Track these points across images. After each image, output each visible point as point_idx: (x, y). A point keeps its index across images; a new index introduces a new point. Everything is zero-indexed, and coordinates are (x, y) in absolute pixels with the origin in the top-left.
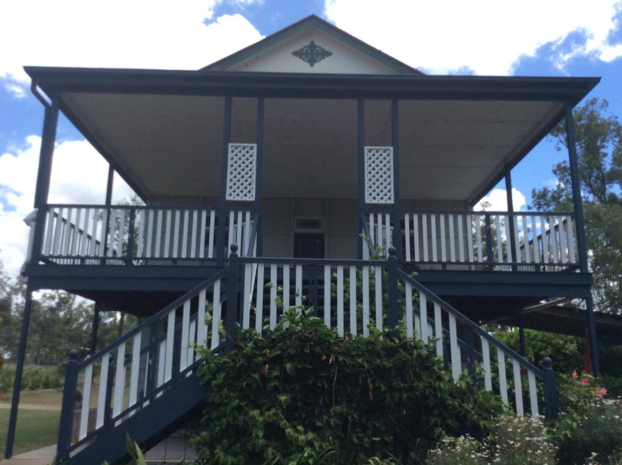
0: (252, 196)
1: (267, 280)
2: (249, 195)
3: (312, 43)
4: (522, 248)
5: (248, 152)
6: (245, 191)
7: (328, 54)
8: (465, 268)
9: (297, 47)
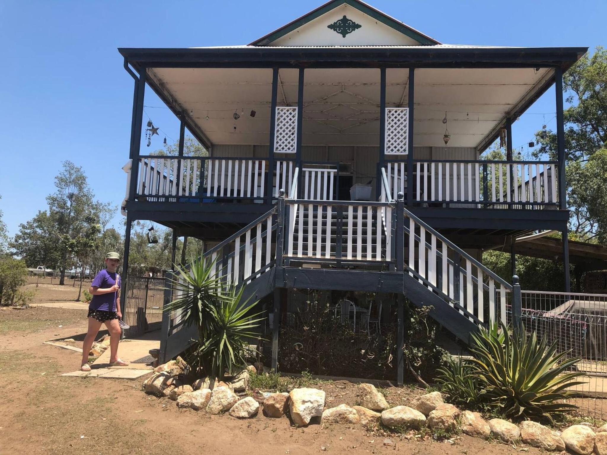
0: (294, 149)
1: (306, 216)
2: (292, 148)
3: (345, 17)
4: (520, 187)
5: (291, 114)
6: (289, 146)
7: (358, 26)
8: (472, 206)
9: (332, 22)
